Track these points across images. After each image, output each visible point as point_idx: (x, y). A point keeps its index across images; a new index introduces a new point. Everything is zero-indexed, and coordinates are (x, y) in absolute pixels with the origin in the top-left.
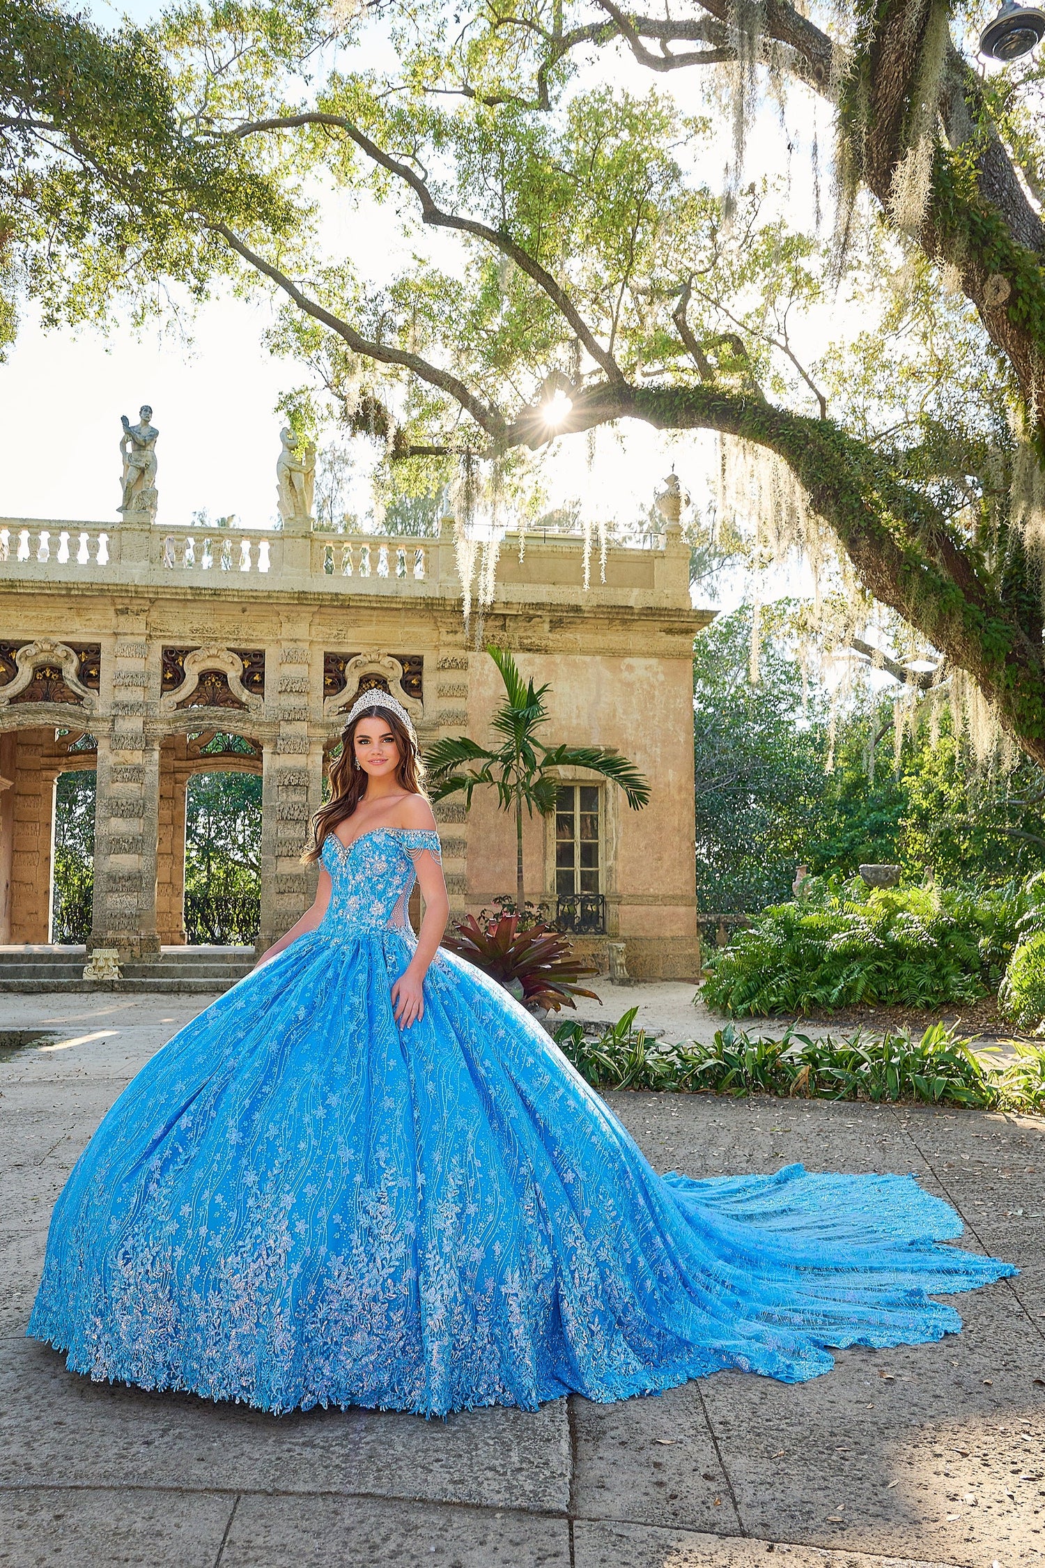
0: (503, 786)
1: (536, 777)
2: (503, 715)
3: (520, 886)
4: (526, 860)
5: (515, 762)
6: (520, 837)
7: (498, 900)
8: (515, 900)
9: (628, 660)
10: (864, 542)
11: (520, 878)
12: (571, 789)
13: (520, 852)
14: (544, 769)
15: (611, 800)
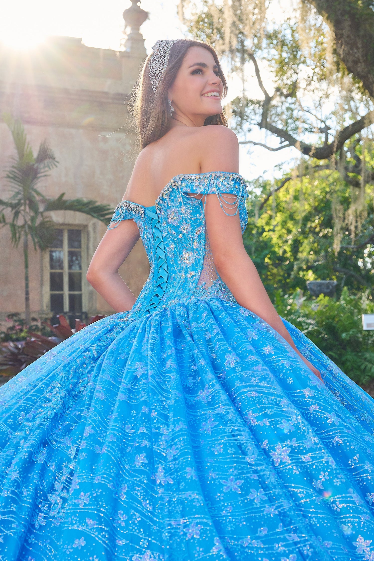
0: (13, 226)
1: (38, 222)
2: (14, 167)
3: (27, 306)
4: (31, 285)
5: (22, 208)
6: (27, 266)
7: (11, 316)
8: (23, 317)
9: (104, 134)
10: (347, 24)
11: (27, 299)
12: (61, 232)
13: (27, 279)
14: (46, 214)
15: (92, 240)
